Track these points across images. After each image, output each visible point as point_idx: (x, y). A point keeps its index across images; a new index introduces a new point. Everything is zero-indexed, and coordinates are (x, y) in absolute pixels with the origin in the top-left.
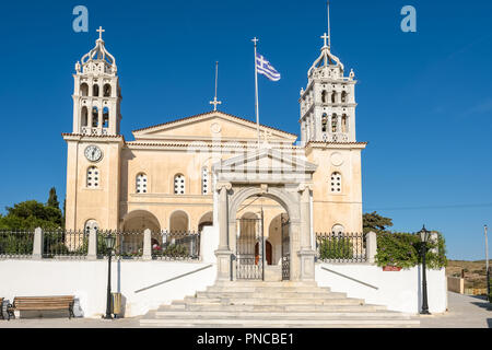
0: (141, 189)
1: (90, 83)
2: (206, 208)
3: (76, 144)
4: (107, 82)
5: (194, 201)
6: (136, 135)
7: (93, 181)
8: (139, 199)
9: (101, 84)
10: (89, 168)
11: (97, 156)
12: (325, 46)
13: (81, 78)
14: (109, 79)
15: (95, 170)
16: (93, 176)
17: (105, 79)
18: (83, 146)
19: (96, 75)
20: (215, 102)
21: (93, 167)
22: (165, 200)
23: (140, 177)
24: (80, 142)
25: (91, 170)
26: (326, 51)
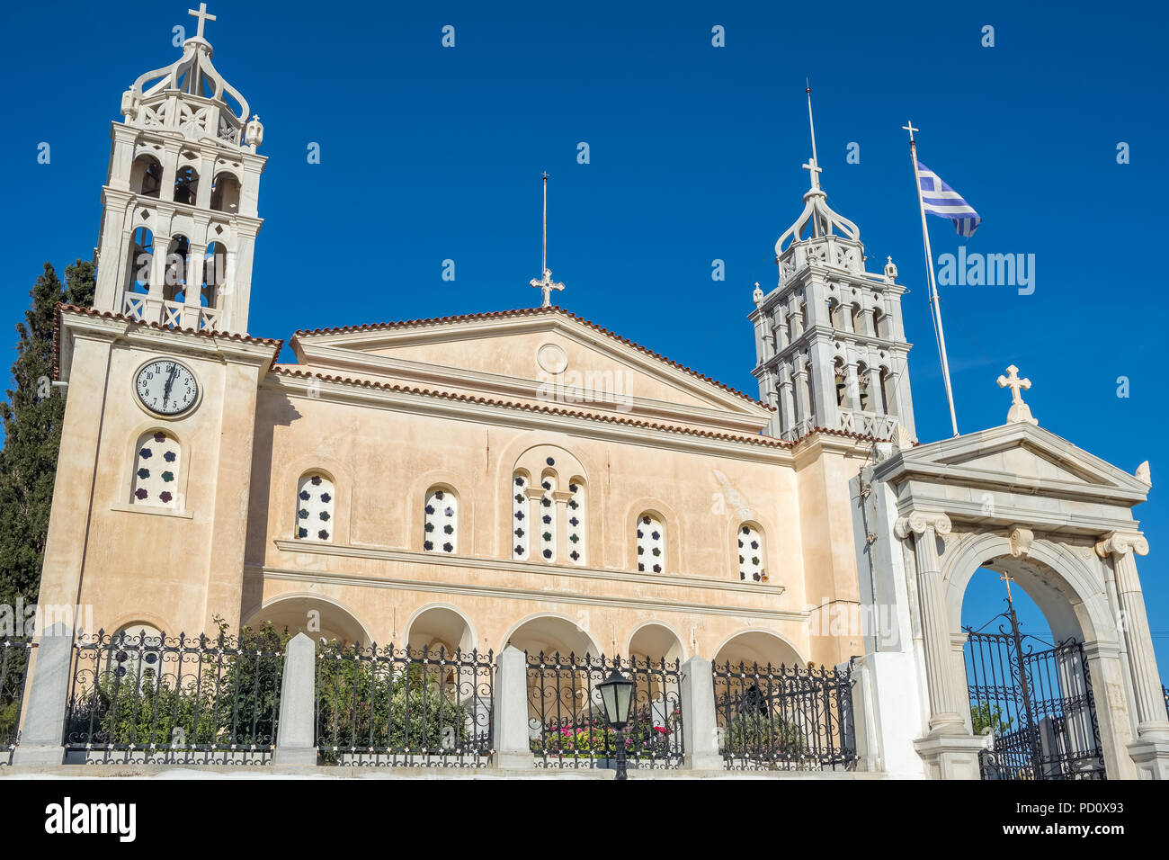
0: (313, 525)
1: (170, 161)
2: (524, 605)
3: (104, 347)
4: (228, 166)
5: (486, 577)
6: (310, 345)
7: (154, 485)
8: (305, 562)
9: (206, 168)
10: (145, 436)
11: (179, 397)
12: (815, 189)
13: (141, 139)
14: (238, 160)
15: (169, 445)
16: (156, 465)
17: (221, 157)
18: (130, 360)
19: (191, 139)
20: (547, 284)
21: (160, 435)
22: (396, 570)
23: (308, 487)
24: (120, 342)
25: (151, 444)
26: (816, 201)
